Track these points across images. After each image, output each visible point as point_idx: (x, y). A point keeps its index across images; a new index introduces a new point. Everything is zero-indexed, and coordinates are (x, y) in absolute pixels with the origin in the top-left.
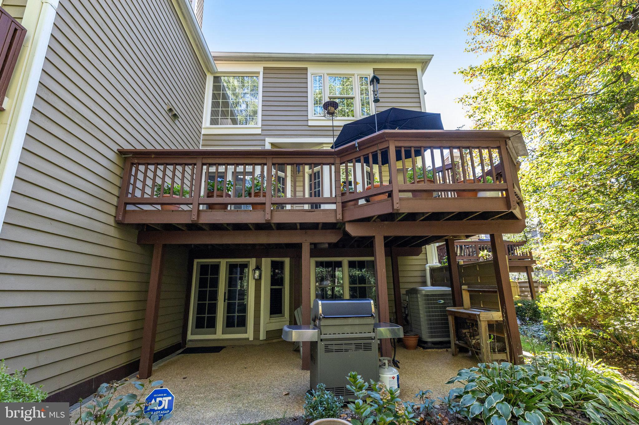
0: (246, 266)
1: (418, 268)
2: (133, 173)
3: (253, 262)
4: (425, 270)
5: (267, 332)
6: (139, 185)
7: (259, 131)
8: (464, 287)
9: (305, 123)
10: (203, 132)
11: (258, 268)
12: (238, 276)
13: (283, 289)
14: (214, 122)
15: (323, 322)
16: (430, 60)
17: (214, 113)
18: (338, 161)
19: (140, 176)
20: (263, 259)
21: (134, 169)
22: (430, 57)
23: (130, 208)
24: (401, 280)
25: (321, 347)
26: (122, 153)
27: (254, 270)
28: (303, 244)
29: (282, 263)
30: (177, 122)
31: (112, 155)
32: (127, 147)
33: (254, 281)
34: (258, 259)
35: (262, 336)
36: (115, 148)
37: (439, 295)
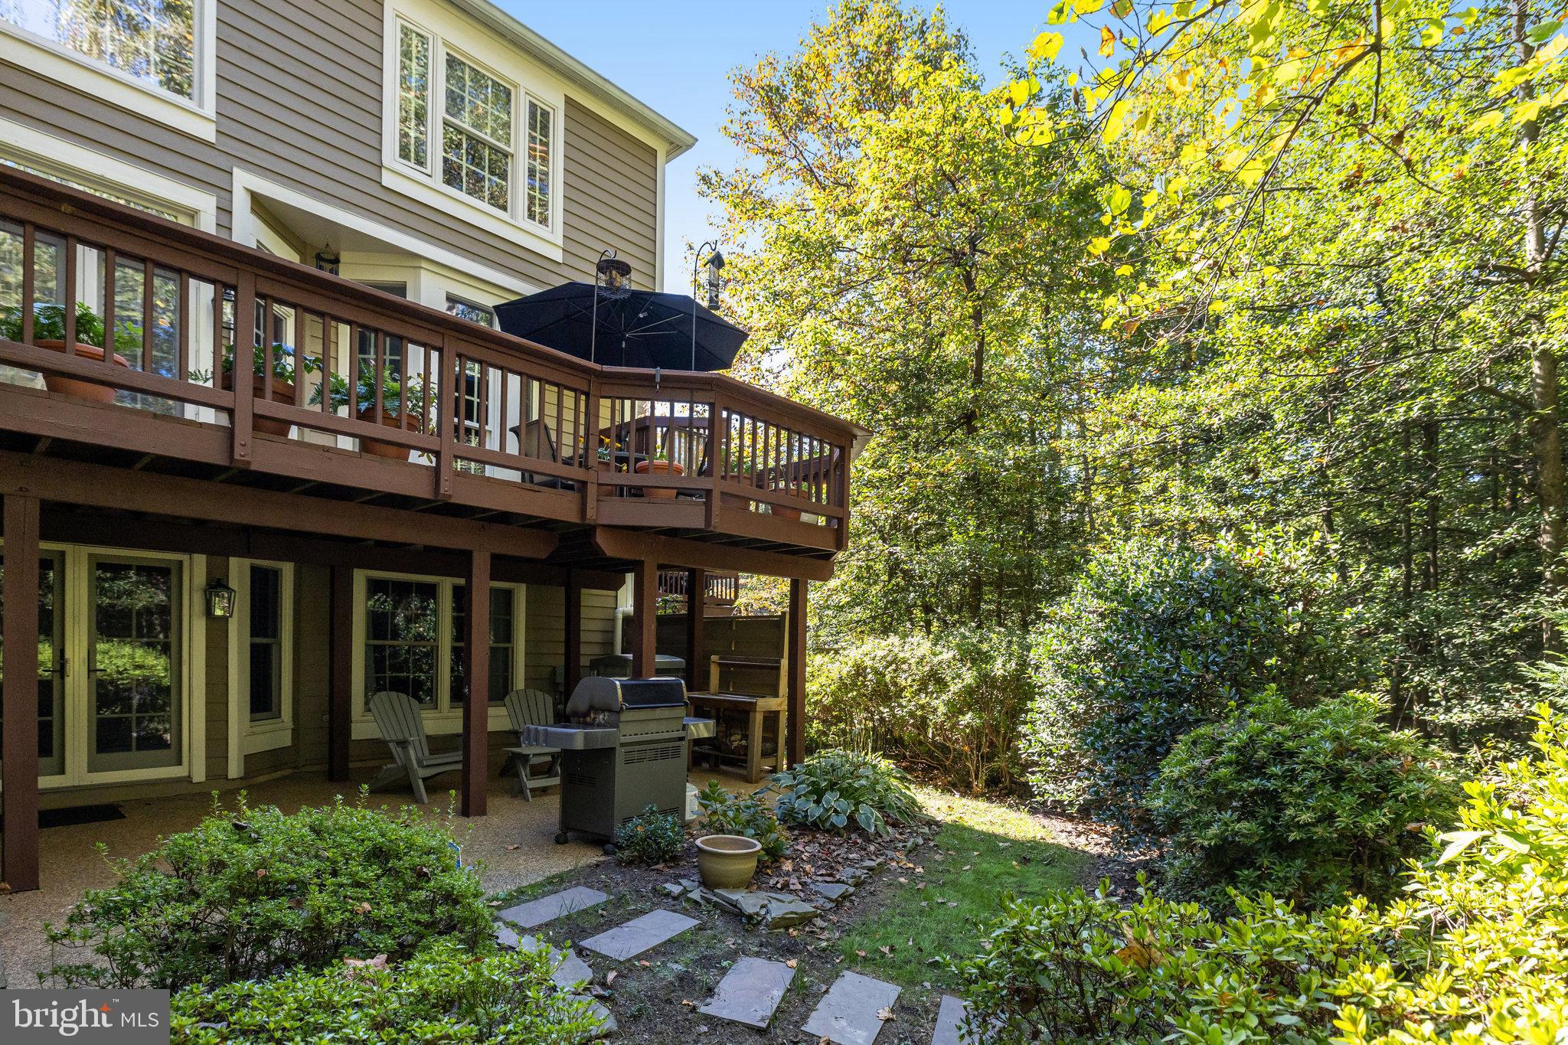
1: (598, 614)
3: (198, 566)
4: (613, 620)
5: (249, 759)
7: (201, 130)
8: (714, 658)
9: (369, 171)
11: (223, 584)
13: (274, 648)
16: (689, 147)
20: (233, 561)
22: (691, 141)
25: (620, 755)
28: (475, 555)
29: (276, 574)
33: (202, 622)
34: (218, 559)
35: (235, 770)
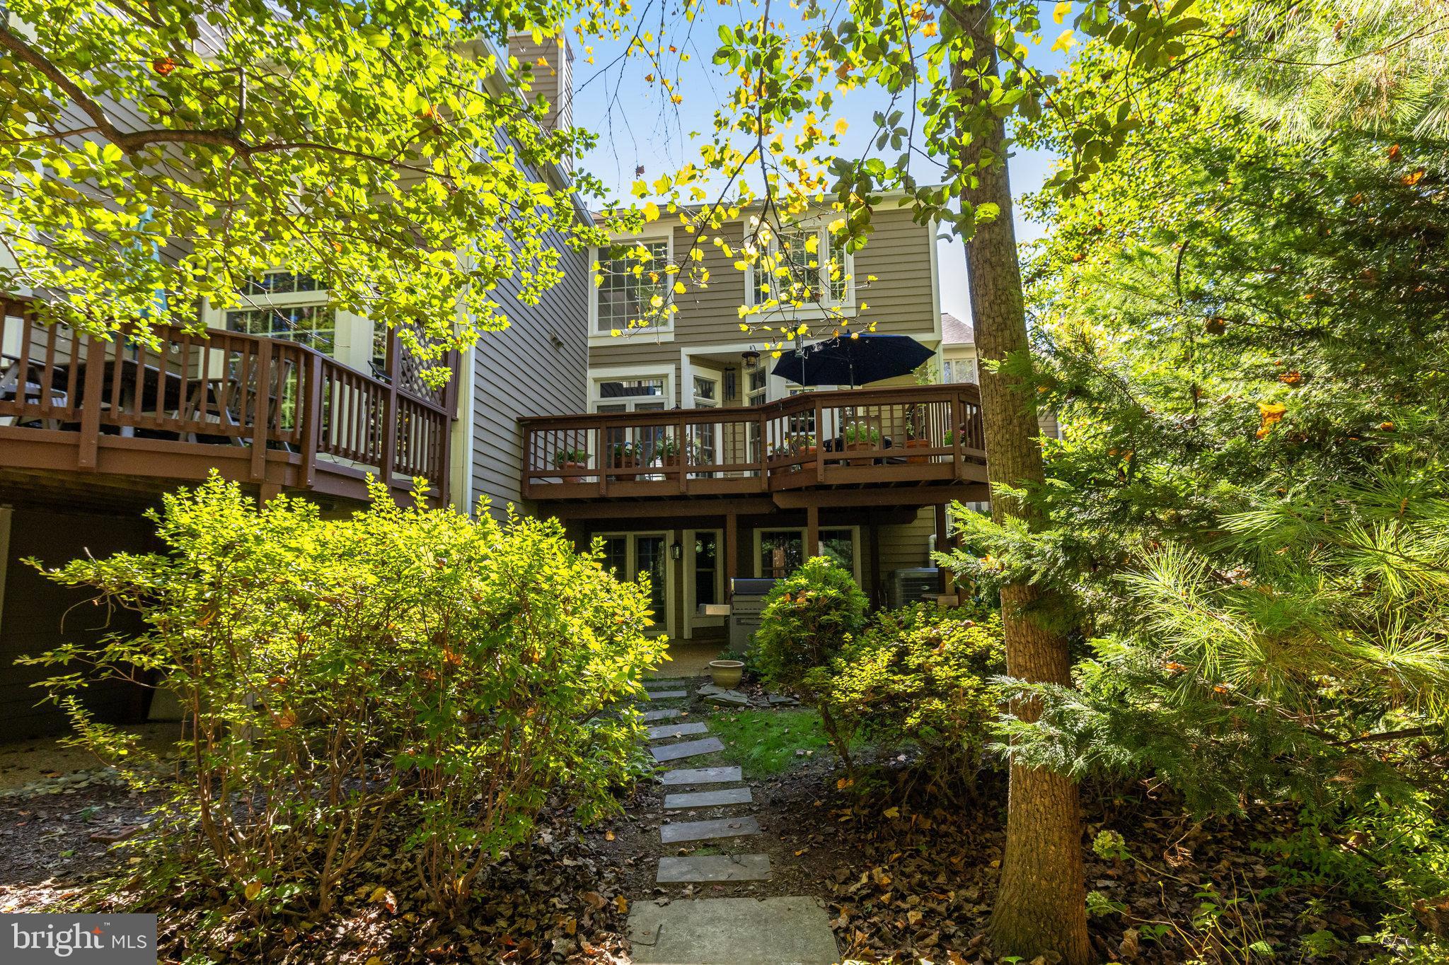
0: (662, 539)
1: (919, 541)
2: (533, 440)
3: (670, 535)
4: (928, 545)
5: (694, 630)
6: (541, 453)
7: (671, 338)
10: (590, 343)
11: (678, 543)
12: (650, 555)
13: (714, 573)
14: (603, 325)
15: (735, 598)
17: (603, 310)
18: (764, 417)
19: (541, 443)
20: (685, 532)
21: (533, 435)
23: (533, 481)
24: (882, 558)
25: (733, 620)
26: (522, 422)
27: (673, 546)
28: (728, 517)
29: (712, 536)
30: (561, 350)
31: (512, 426)
32: (527, 414)
33: (673, 562)
34: (677, 531)
35: (687, 634)
36: (514, 416)
37: (923, 579)
